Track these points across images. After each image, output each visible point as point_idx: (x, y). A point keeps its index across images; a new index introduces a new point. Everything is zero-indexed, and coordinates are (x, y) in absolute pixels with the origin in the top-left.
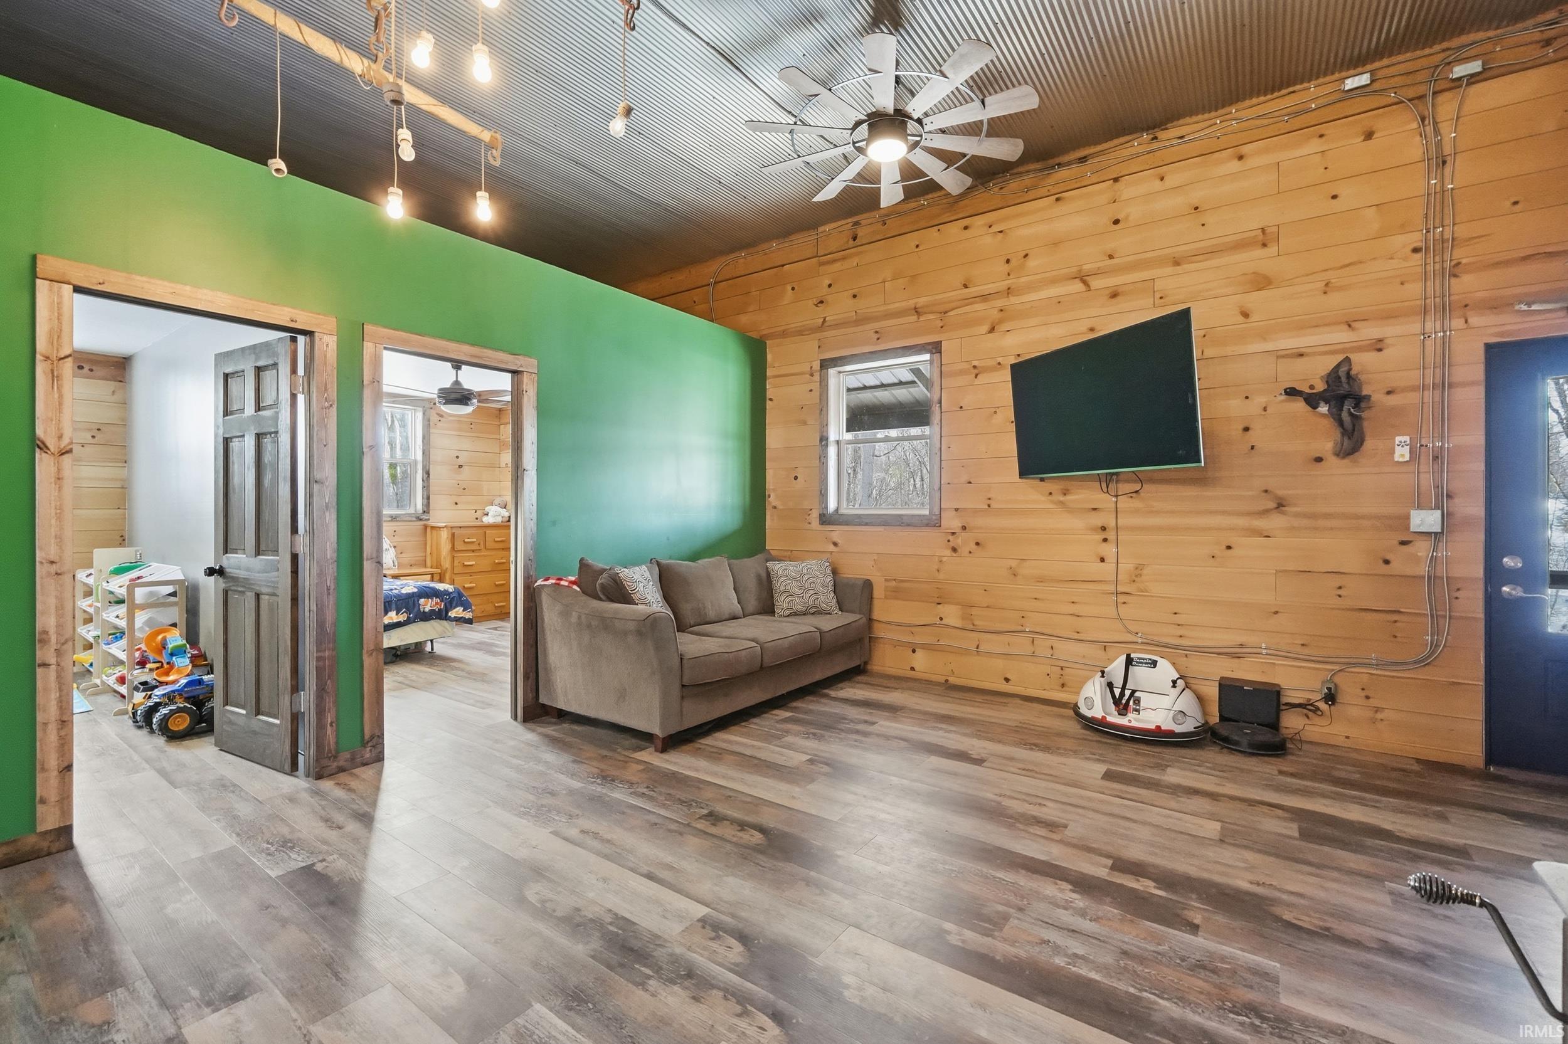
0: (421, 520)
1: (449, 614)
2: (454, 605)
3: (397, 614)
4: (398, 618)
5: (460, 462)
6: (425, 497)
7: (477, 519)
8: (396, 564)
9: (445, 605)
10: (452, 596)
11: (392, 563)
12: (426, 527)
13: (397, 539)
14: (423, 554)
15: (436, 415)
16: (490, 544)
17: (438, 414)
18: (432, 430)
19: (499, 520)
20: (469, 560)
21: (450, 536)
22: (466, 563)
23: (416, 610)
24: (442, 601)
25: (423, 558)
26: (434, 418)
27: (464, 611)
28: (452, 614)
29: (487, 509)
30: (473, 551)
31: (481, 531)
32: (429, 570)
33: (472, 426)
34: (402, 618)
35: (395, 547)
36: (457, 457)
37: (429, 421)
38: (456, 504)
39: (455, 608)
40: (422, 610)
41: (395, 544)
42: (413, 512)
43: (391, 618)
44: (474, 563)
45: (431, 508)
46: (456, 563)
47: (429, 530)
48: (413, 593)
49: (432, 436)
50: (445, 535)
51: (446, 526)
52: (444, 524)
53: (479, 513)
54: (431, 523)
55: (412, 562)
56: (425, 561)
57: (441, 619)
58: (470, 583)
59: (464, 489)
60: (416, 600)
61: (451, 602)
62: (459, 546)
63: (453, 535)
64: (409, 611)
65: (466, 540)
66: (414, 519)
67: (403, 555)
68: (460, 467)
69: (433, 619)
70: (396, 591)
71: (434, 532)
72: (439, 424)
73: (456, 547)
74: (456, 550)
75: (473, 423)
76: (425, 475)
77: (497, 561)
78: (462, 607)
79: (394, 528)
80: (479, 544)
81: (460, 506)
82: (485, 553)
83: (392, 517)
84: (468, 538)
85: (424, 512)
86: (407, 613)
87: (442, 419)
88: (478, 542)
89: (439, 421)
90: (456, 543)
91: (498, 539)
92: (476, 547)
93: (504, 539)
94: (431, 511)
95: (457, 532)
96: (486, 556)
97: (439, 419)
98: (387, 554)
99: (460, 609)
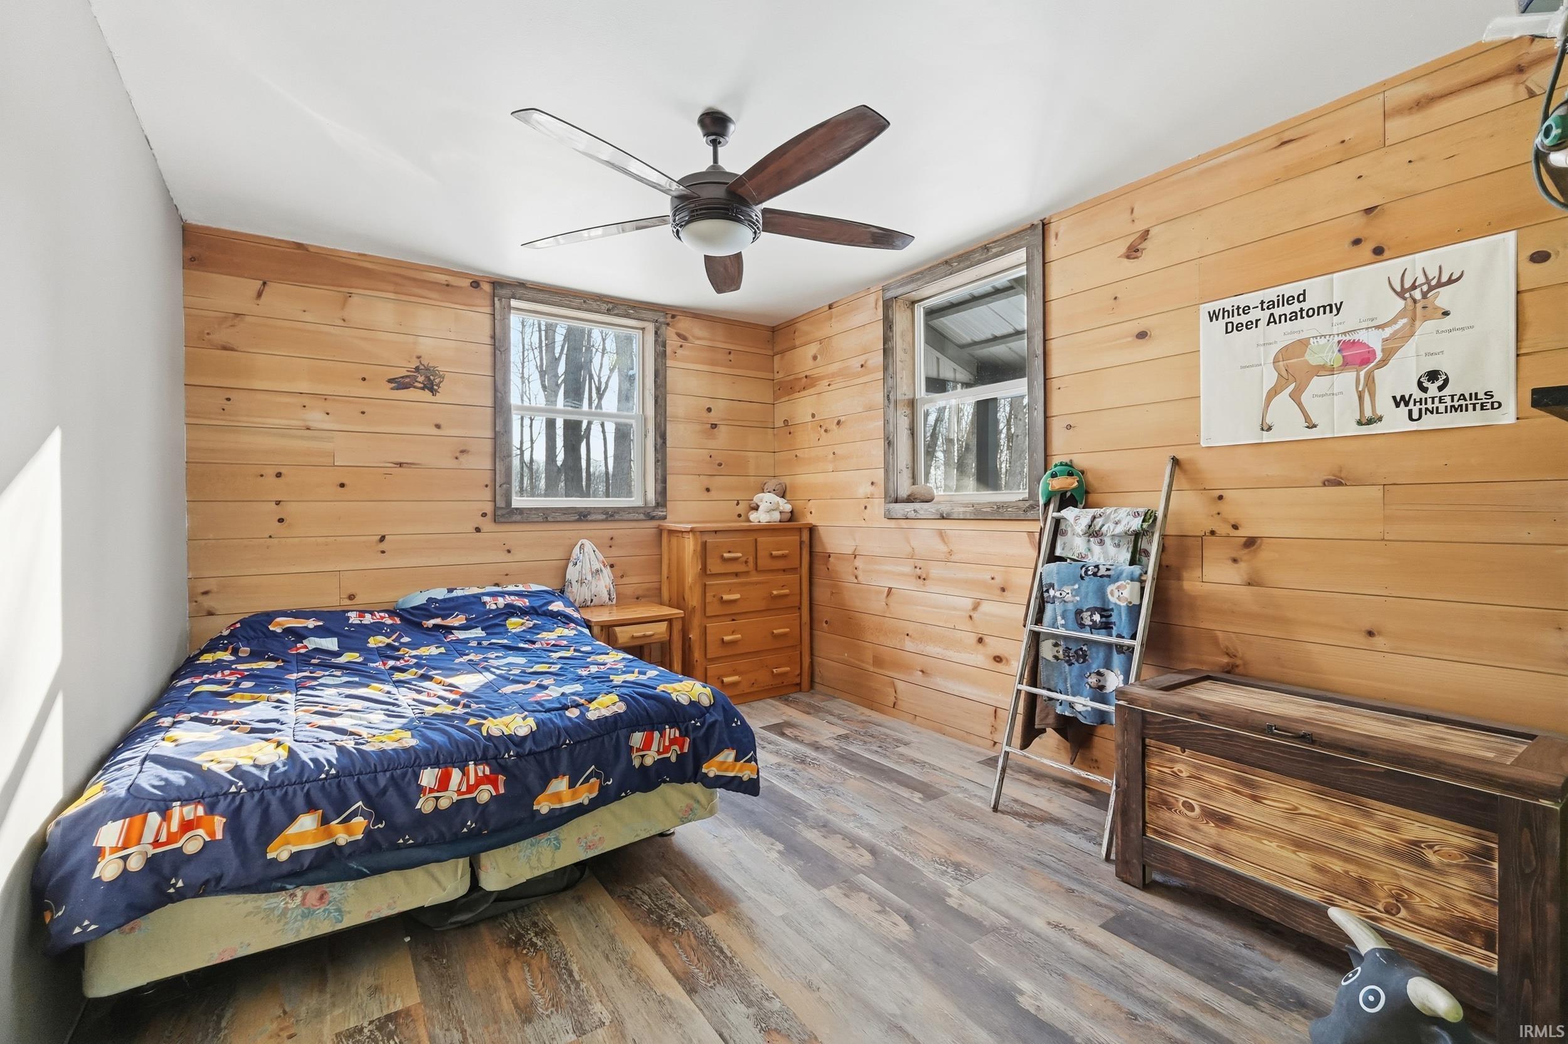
0: (653, 518)
1: (704, 770)
2: (713, 745)
3: (572, 785)
4: (573, 798)
5: (713, 417)
6: (659, 477)
7: (740, 516)
8: (614, 596)
9: (693, 744)
10: (710, 719)
11: (606, 593)
12: (660, 531)
13: (615, 552)
14: (655, 578)
15: (676, 338)
16: (764, 562)
17: (679, 335)
18: (669, 363)
20: (730, 592)
21: (699, 548)
22: (726, 597)
23: (621, 766)
24: (684, 733)
25: (656, 585)
26: (672, 342)
27: (737, 759)
28: (711, 769)
29: (757, 498)
30: (737, 575)
31: (750, 538)
32: (667, 611)
33: (731, 357)
34: (585, 794)
35: (612, 566)
36: (709, 410)
37: (664, 346)
38: (708, 490)
39: (718, 752)
40: (636, 763)
41: (612, 561)
42: (640, 503)
43: (557, 796)
44: (737, 596)
45: (668, 498)
46: (709, 595)
47: (665, 535)
48: (617, 717)
49: (669, 372)
50: (690, 545)
51: (692, 531)
52: (690, 526)
53: (743, 506)
54: (669, 524)
55: (640, 592)
56: (660, 589)
57: (682, 780)
58: (733, 633)
59: (720, 465)
60: (622, 739)
61: (707, 738)
62: (714, 567)
63: (704, 545)
64: (603, 771)
65: (726, 555)
66: (642, 516)
67: (625, 580)
68: (714, 426)
69: (665, 782)
70: (573, 713)
71: (674, 540)
72: (680, 352)
73: (709, 567)
74: (708, 572)
75: (732, 352)
76: (659, 441)
77: (775, 592)
78: (733, 749)
79: (610, 533)
80: (746, 562)
81: (713, 494)
82: (755, 578)
83: (607, 513)
84: (729, 552)
85: (658, 505)
86: (598, 776)
87: (685, 344)
88: (744, 559)
89: (681, 346)
90: (709, 561)
91: (776, 552)
92: (741, 568)
93: (787, 552)
94: (668, 503)
95: (710, 539)
96: (757, 583)
97: (681, 343)
98: (599, 579)
99: (728, 755)
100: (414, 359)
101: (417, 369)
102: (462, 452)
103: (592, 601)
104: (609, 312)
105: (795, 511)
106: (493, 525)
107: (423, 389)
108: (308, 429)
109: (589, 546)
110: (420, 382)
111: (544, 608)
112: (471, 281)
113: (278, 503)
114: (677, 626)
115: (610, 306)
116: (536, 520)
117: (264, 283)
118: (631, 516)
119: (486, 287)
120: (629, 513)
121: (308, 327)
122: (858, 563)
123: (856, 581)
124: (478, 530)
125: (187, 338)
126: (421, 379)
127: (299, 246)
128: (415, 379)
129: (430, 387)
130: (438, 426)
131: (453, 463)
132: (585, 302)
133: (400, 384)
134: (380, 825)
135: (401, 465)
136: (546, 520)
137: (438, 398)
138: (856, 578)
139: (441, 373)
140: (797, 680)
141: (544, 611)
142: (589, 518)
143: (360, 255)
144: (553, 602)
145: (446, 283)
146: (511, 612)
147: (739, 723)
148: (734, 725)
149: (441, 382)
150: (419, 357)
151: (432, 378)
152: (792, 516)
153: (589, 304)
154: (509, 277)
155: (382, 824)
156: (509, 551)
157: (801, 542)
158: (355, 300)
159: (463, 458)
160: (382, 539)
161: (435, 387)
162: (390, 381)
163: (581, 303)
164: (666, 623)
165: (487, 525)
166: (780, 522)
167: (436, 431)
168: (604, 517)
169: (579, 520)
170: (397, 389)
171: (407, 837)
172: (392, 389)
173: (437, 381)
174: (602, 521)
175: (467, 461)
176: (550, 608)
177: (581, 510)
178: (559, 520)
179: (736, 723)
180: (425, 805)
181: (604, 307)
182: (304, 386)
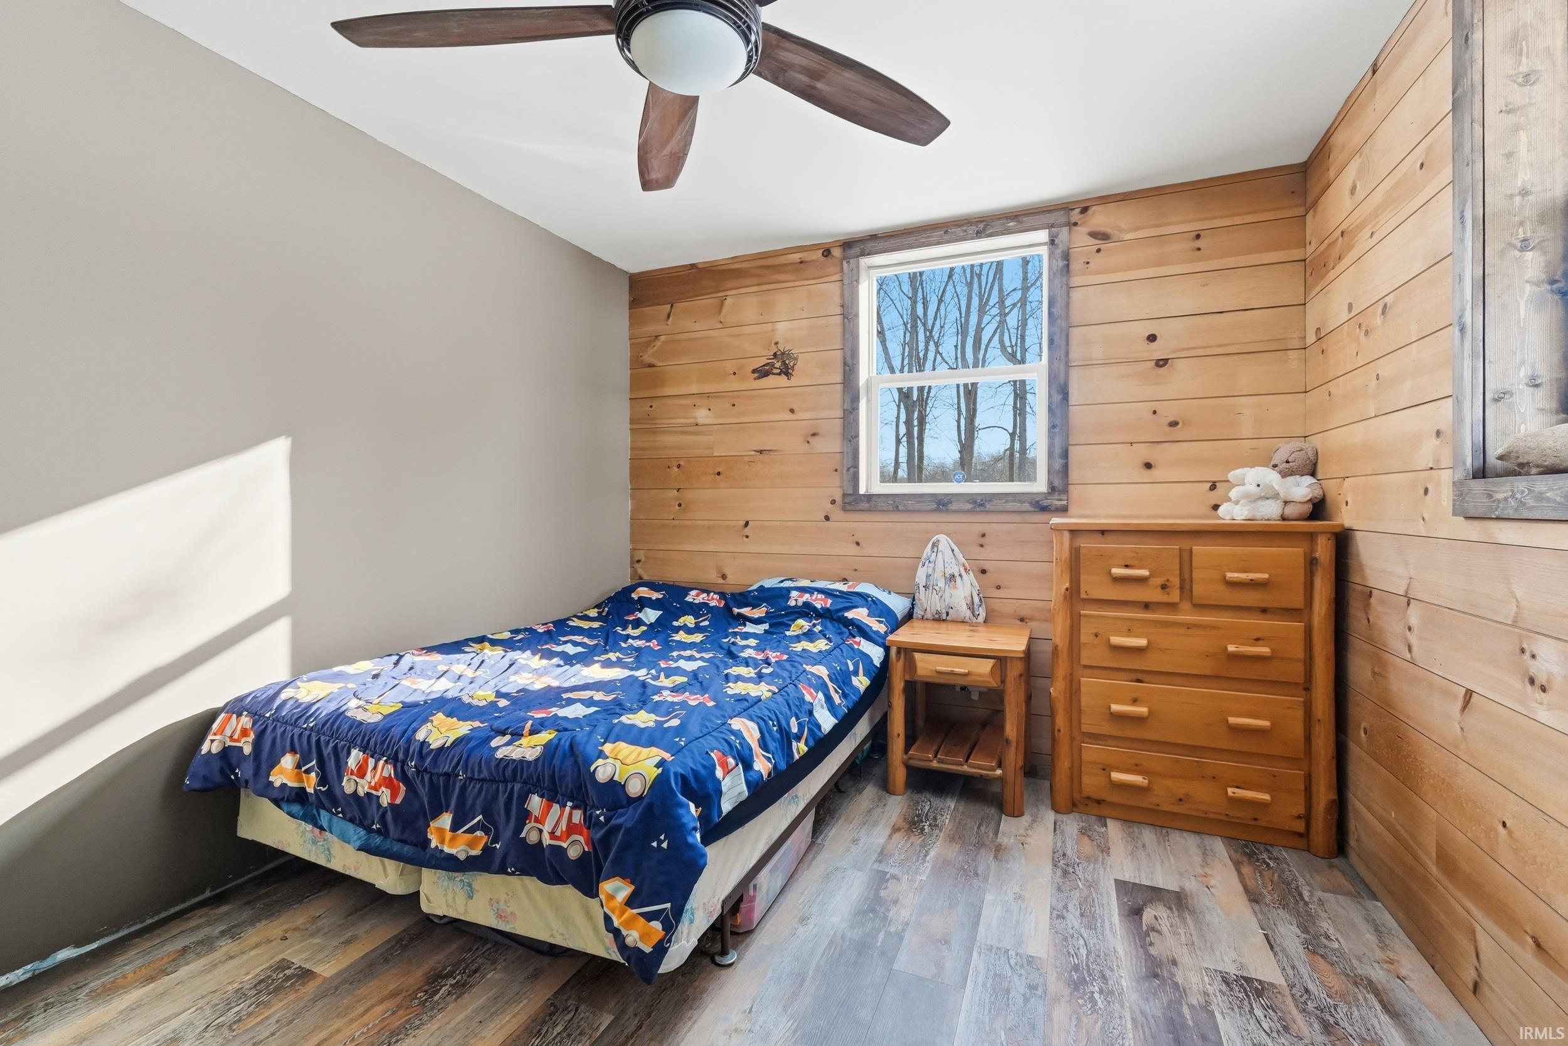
0: (1045, 510)
2: (608, 861)
3: (455, 829)
5: (1160, 349)
6: (1056, 450)
8: (980, 611)
10: (618, 819)
13: (984, 553)
15: (1089, 240)
16: (1206, 590)
17: (1094, 235)
18: (1076, 281)
19: (1270, 511)
20: (1128, 633)
21: (1066, 556)
22: (1120, 641)
26: (1083, 248)
27: (630, 903)
30: (1147, 606)
31: (1171, 547)
33: (1200, 243)
35: (977, 572)
36: (1152, 338)
37: (1067, 259)
38: (1148, 466)
40: (528, 835)
41: (978, 565)
42: (1026, 491)
43: (443, 836)
44: (1142, 642)
45: (1073, 480)
46: (1085, 633)
51: (1058, 529)
58: (1133, 702)
59: (1173, 425)
62: (1094, 586)
63: (1076, 552)
64: (493, 826)
65: (1120, 572)
66: (1026, 507)
67: (1003, 593)
68: (1161, 363)
72: (1097, 261)
73: (1083, 588)
74: (1083, 596)
75: (1202, 233)
76: (1057, 397)
77: (1231, 648)
78: (632, 883)
79: (979, 528)
80: (1164, 587)
81: (1156, 474)
82: (1187, 616)
83: (975, 502)
84: (1126, 566)
85: (1053, 489)
86: (486, 831)
87: (1104, 246)
88: (1159, 581)
89: (1099, 251)
90: (1084, 578)
91: (1236, 575)
92: (1154, 595)
93: (1266, 576)
94: (1071, 488)
95: (1086, 544)
96: (1189, 626)
97: (1096, 247)
98: (955, 587)
99: (618, 889)
100: (773, 346)
101: (775, 355)
102: (814, 435)
103: (947, 614)
104: (979, 234)
105: (1328, 498)
106: (842, 513)
107: (779, 374)
108: (697, 425)
109: (944, 540)
110: (777, 368)
111: (840, 614)
112: (821, 251)
113: (678, 490)
114: (1014, 671)
115: (982, 226)
116: (885, 508)
117: (672, 305)
118: (1010, 506)
119: (837, 252)
120: (1007, 502)
121: (698, 335)
122: (1414, 616)
123: (1408, 656)
124: (827, 518)
125: (631, 362)
126: (778, 365)
127: (693, 266)
128: (772, 365)
129: (786, 371)
130: (792, 411)
131: (802, 448)
132: (946, 232)
133: (763, 373)
134: (321, 788)
135: (761, 452)
136: (896, 509)
137: (794, 381)
138: (1410, 650)
139: (795, 355)
140: (1300, 826)
141: (839, 617)
142: (951, 507)
143: (733, 258)
144: (856, 607)
145: (799, 261)
146: (805, 612)
147: (665, 845)
148: (655, 844)
149: (794, 365)
150: (776, 343)
151: (787, 362)
152: (1318, 509)
153: (952, 233)
154: (858, 233)
155: (324, 787)
156: (858, 544)
157: (1312, 563)
158: (729, 301)
159: (814, 441)
160: (747, 524)
161: (790, 371)
162: (754, 371)
163: (941, 236)
164: (991, 662)
165: (837, 514)
166: (1283, 518)
167: (790, 416)
168: (972, 506)
169: (937, 510)
170: (759, 378)
171: (340, 809)
172: (755, 379)
173: (792, 364)
174: (968, 511)
175: (819, 445)
176: (846, 614)
177: (940, 498)
178: (911, 508)
179: (660, 842)
180: (348, 786)
181: (972, 229)
182: (694, 389)
